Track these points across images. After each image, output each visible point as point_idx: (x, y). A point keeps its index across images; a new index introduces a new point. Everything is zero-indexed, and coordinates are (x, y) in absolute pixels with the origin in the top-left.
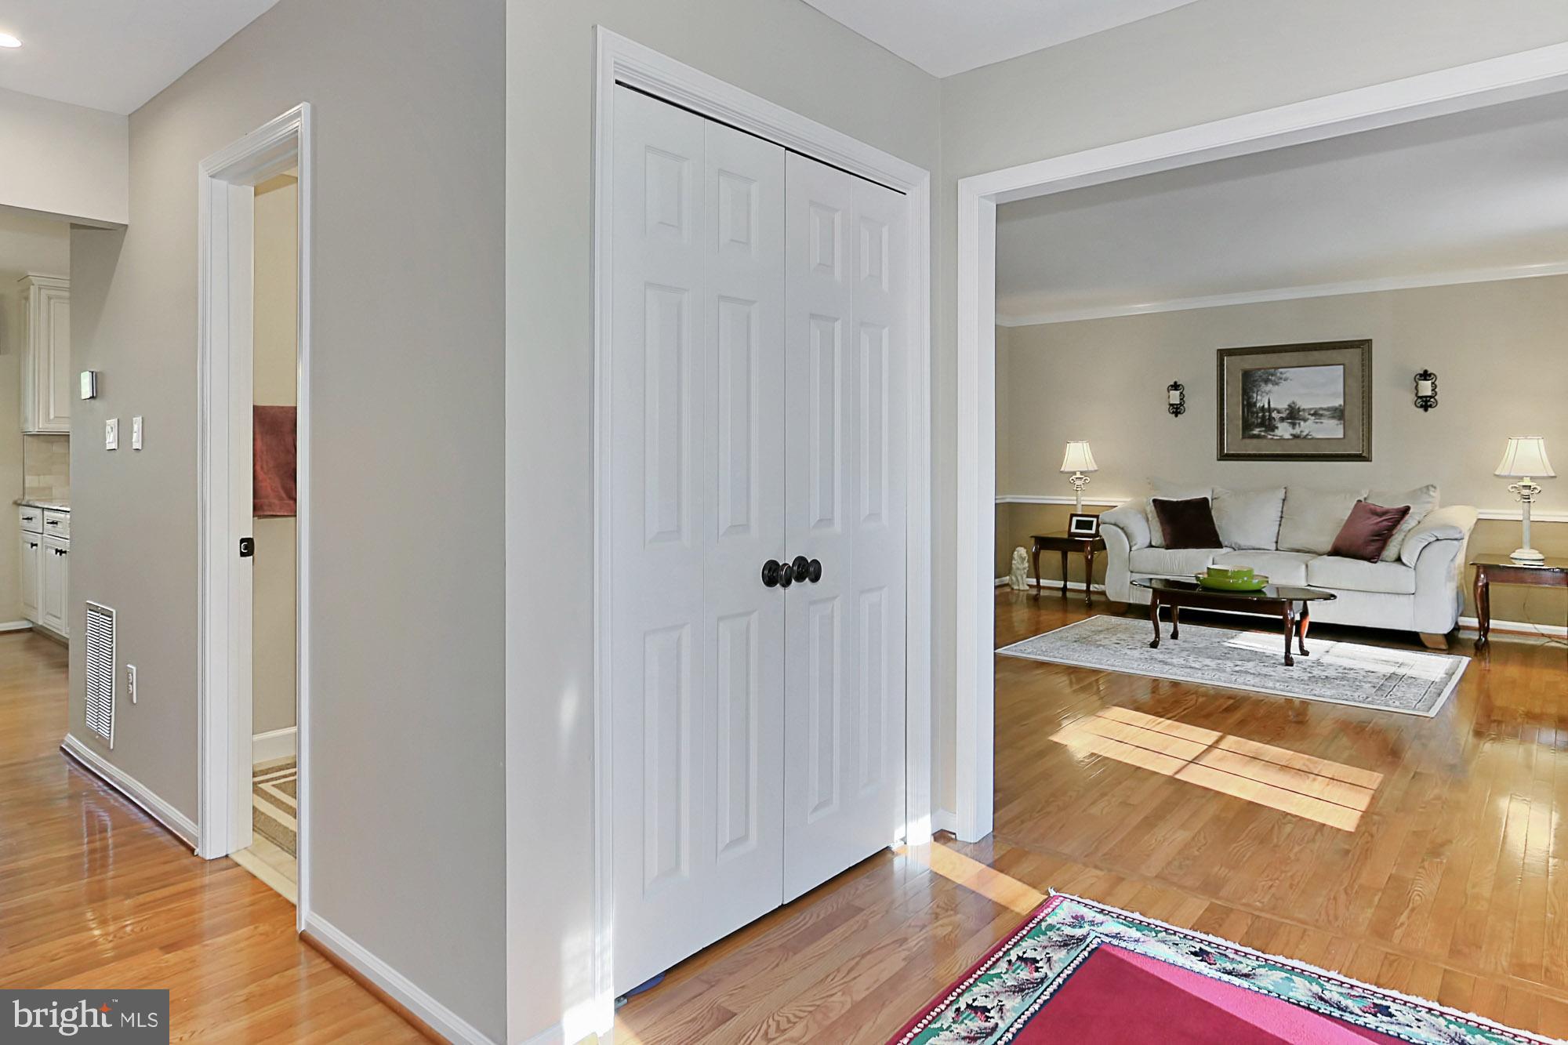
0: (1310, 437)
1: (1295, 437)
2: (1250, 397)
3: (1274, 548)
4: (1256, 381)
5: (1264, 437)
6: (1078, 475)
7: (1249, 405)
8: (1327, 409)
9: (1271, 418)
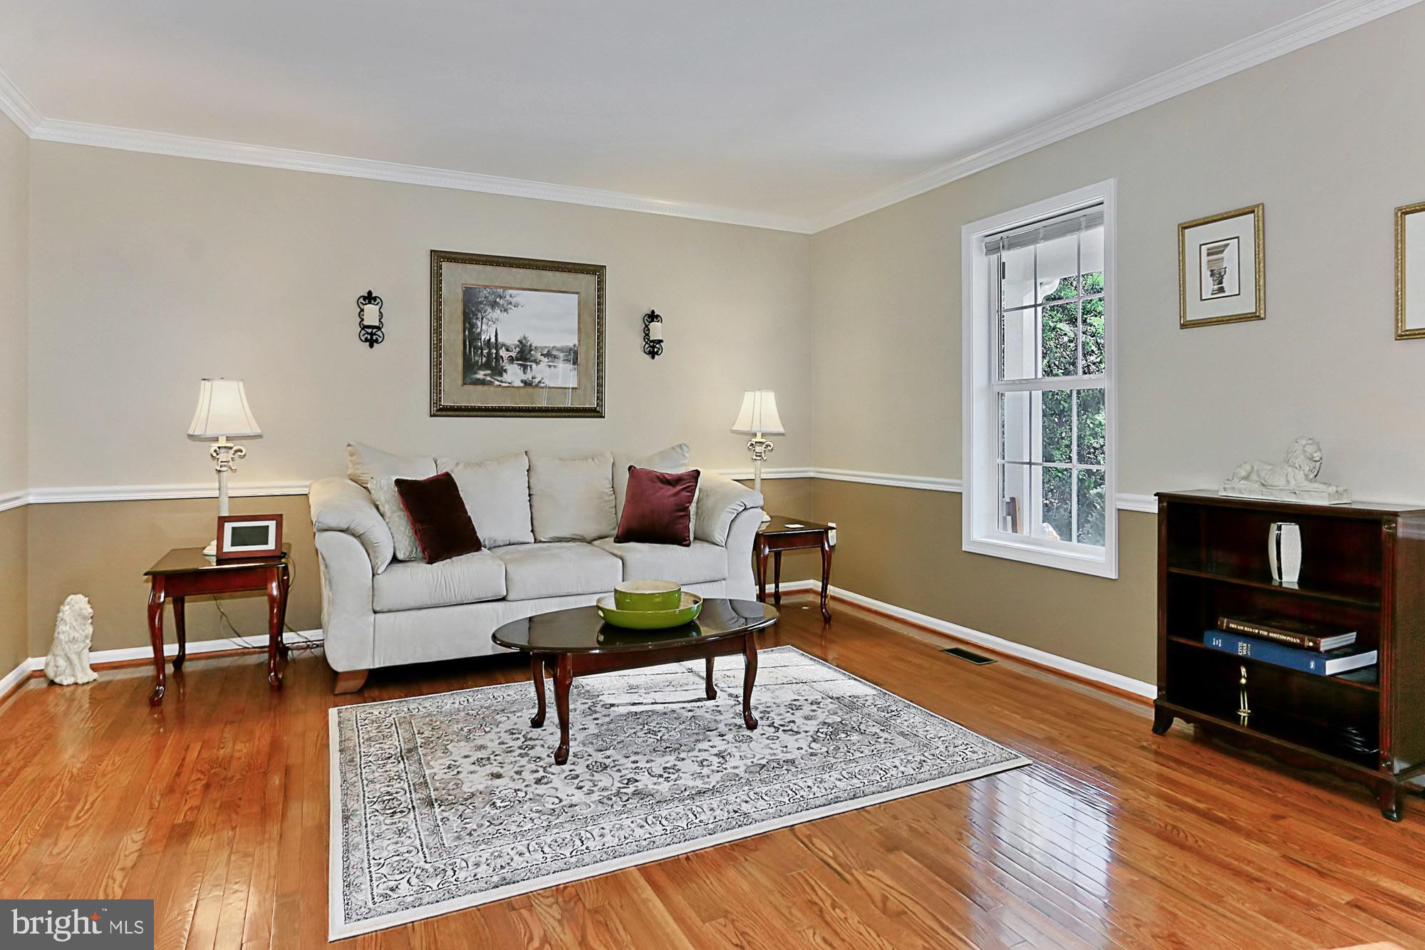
0: (542, 385)
1: (527, 384)
2: (473, 326)
4: (481, 303)
5: (490, 383)
6: (222, 443)
7: (471, 338)
8: (561, 350)
9: (498, 357)
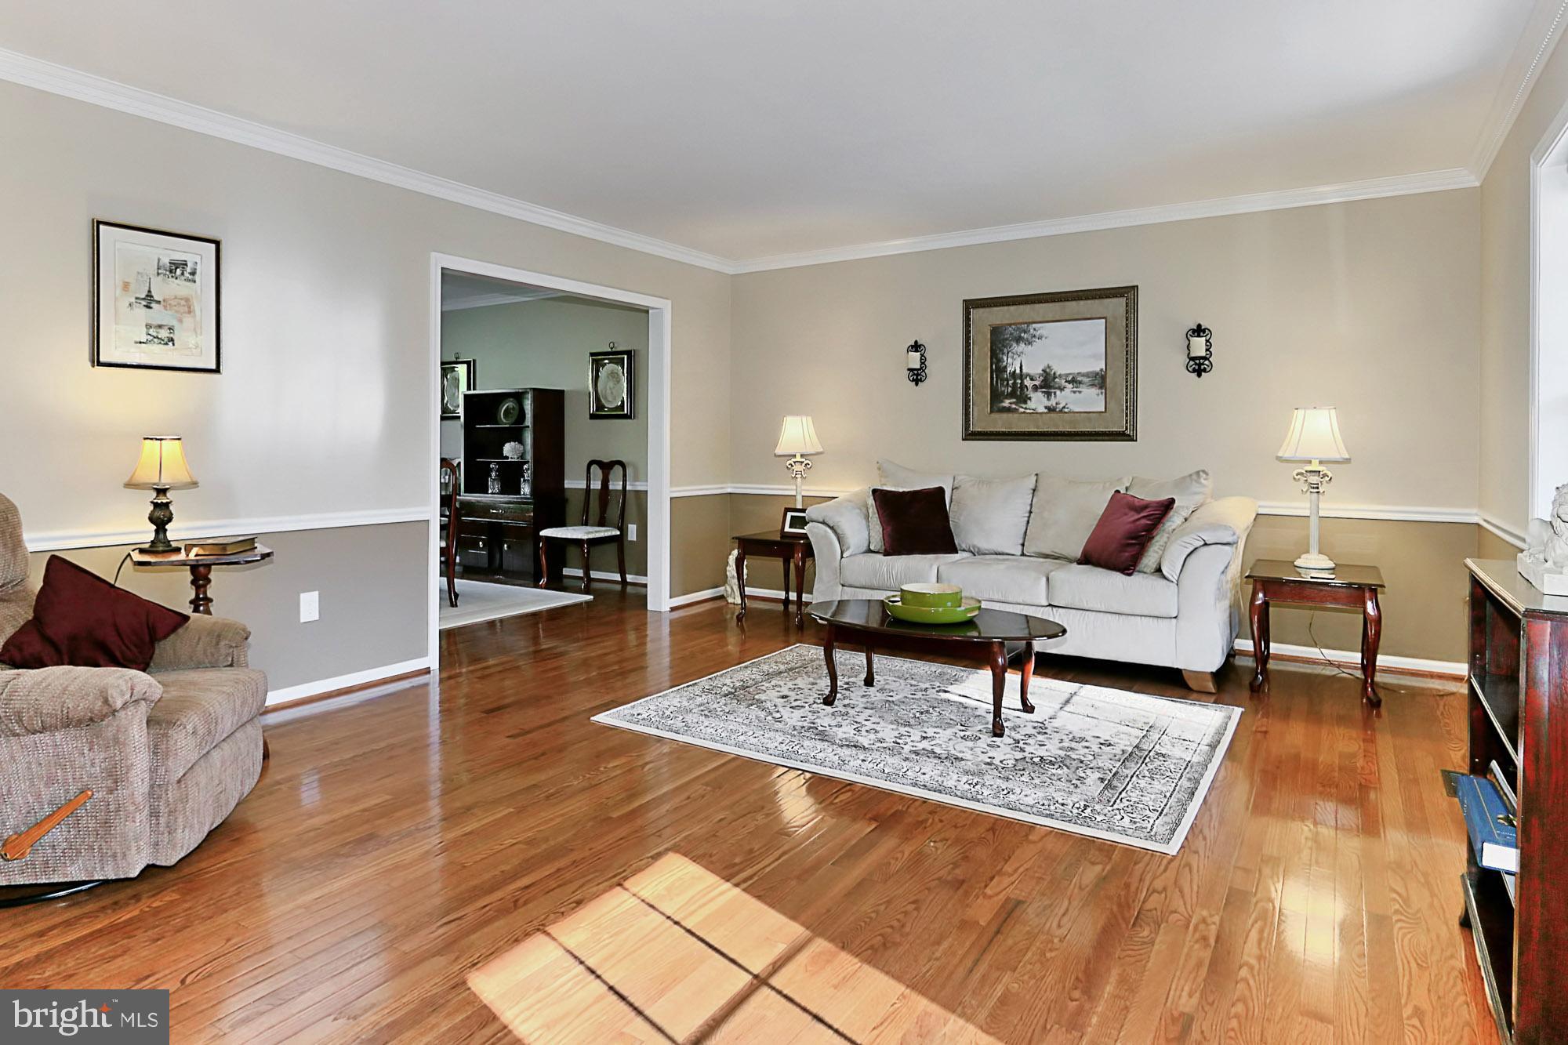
0: (1066, 410)
1: (1050, 410)
2: (1000, 360)
3: (1020, 553)
4: (1007, 339)
5: (1015, 410)
6: (798, 458)
7: (998, 370)
8: (1087, 375)
9: (1023, 387)
